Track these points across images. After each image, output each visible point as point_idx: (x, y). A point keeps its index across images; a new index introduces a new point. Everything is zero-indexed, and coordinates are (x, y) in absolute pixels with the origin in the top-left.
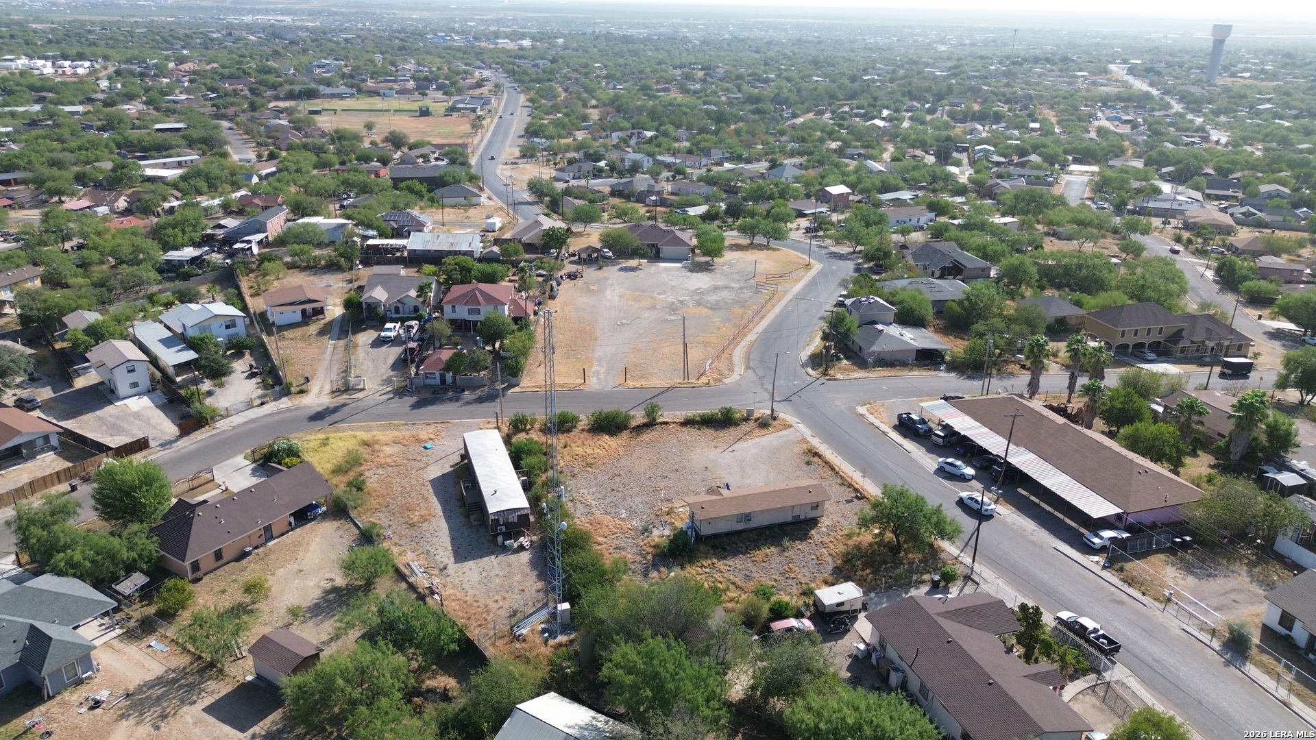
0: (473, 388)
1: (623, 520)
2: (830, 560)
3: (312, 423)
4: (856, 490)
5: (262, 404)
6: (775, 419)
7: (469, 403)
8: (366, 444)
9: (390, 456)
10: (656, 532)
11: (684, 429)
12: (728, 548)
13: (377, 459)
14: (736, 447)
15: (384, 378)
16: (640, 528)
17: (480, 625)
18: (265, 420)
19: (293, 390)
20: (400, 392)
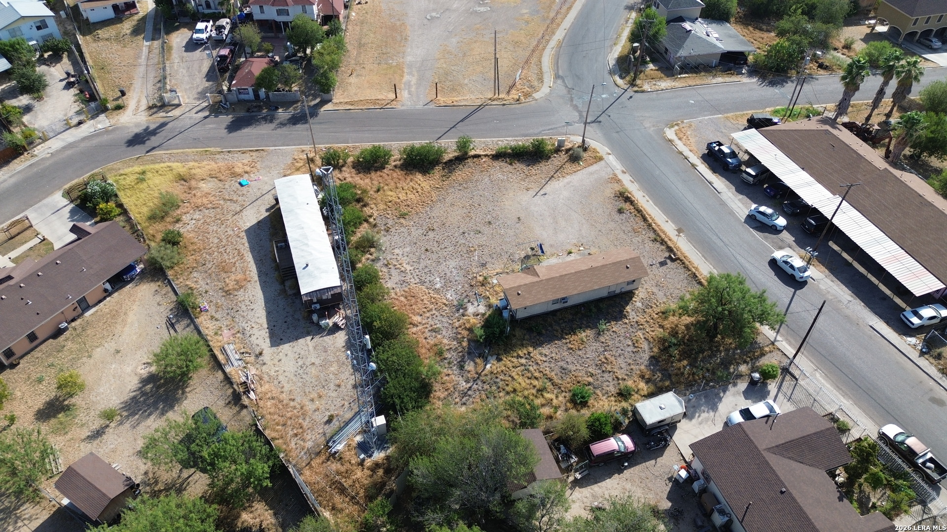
0: (287, 104)
1: (437, 291)
2: (645, 346)
3: (130, 148)
4: (670, 249)
5: (80, 123)
6: (585, 150)
7: (282, 124)
8: (182, 179)
9: (207, 194)
10: (471, 309)
11: (497, 164)
12: (544, 332)
13: (194, 200)
14: (548, 189)
15: (200, 90)
16: (455, 303)
17: (296, 435)
18: (83, 145)
19: (109, 106)
20: (216, 109)
